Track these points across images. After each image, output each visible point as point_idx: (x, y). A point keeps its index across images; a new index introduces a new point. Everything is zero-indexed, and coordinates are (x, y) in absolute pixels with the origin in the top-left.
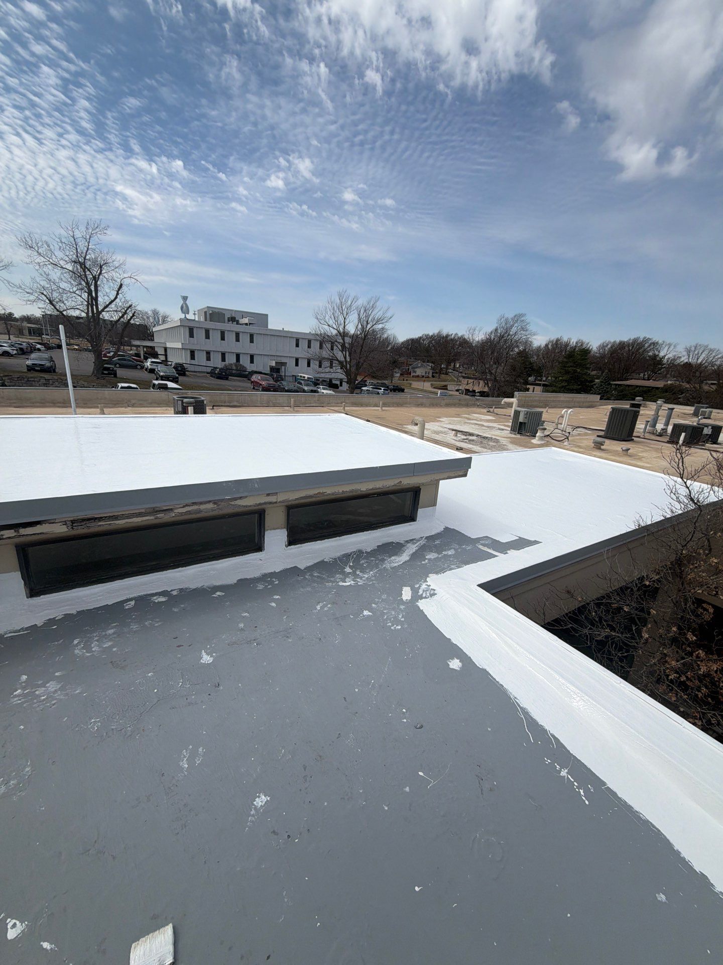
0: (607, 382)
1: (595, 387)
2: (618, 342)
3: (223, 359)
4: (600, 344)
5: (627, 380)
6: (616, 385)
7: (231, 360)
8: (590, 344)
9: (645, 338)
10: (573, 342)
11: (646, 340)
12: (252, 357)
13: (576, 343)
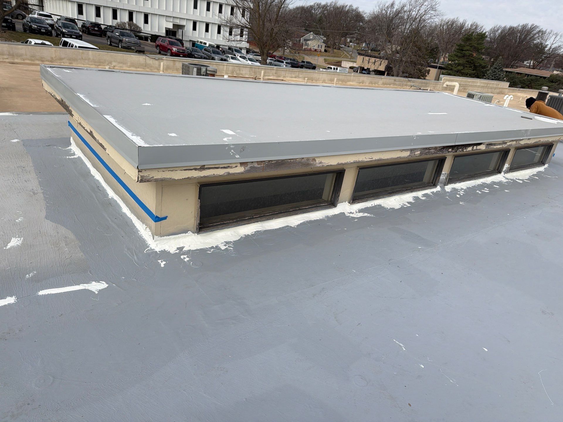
0: (499, 68)
1: (488, 72)
2: (509, 27)
3: (115, 17)
4: (491, 28)
5: (517, 67)
6: (507, 72)
7: (124, 18)
8: (484, 28)
9: (533, 25)
10: (468, 25)
11: (533, 28)
12: (146, 16)
13: (471, 26)
